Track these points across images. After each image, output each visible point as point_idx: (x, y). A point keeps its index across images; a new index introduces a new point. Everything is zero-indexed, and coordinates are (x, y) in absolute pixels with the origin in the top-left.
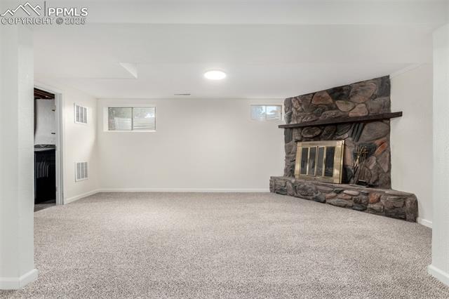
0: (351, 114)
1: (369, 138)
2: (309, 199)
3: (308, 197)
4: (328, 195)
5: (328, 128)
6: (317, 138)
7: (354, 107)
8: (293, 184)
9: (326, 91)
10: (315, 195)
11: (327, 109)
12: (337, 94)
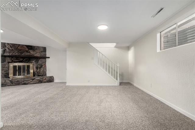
0: (35, 55)
1: (41, 63)
3: (19, 84)
5: (26, 59)
8: (10, 81)
9: (25, 45)
10: (23, 83)
11: (25, 52)
12: (30, 48)
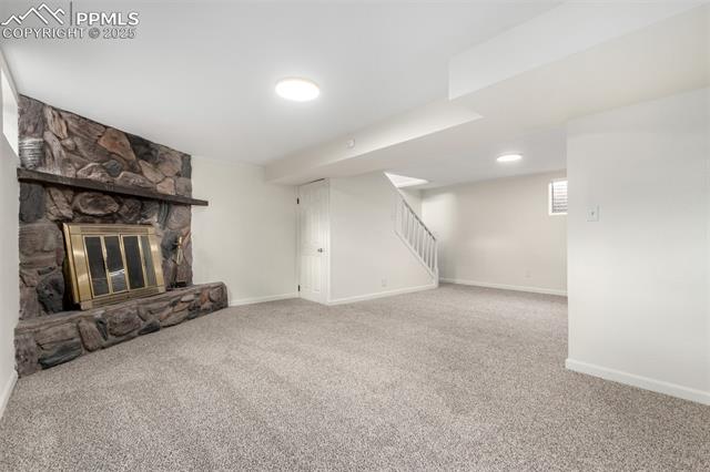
0: (159, 188)
1: (178, 225)
2: (133, 338)
3: (132, 334)
4: (165, 314)
5: (131, 202)
6: (110, 218)
7: (163, 180)
8: (99, 322)
9: (126, 134)
10: (143, 325)
11: (126, 167)
12: (143, 150)
